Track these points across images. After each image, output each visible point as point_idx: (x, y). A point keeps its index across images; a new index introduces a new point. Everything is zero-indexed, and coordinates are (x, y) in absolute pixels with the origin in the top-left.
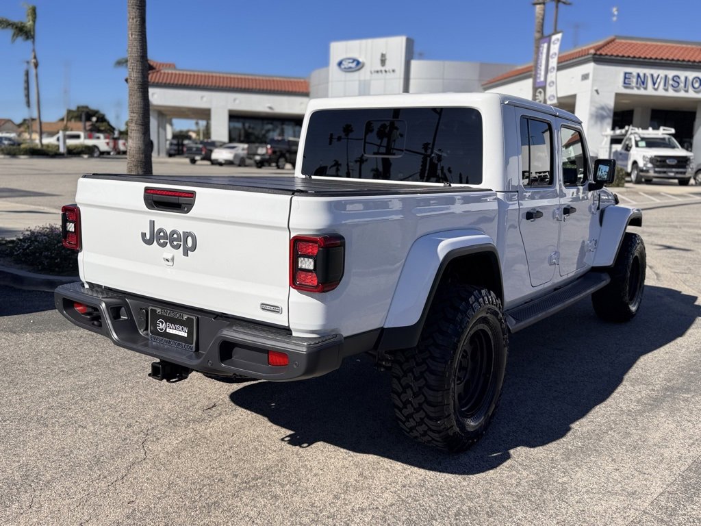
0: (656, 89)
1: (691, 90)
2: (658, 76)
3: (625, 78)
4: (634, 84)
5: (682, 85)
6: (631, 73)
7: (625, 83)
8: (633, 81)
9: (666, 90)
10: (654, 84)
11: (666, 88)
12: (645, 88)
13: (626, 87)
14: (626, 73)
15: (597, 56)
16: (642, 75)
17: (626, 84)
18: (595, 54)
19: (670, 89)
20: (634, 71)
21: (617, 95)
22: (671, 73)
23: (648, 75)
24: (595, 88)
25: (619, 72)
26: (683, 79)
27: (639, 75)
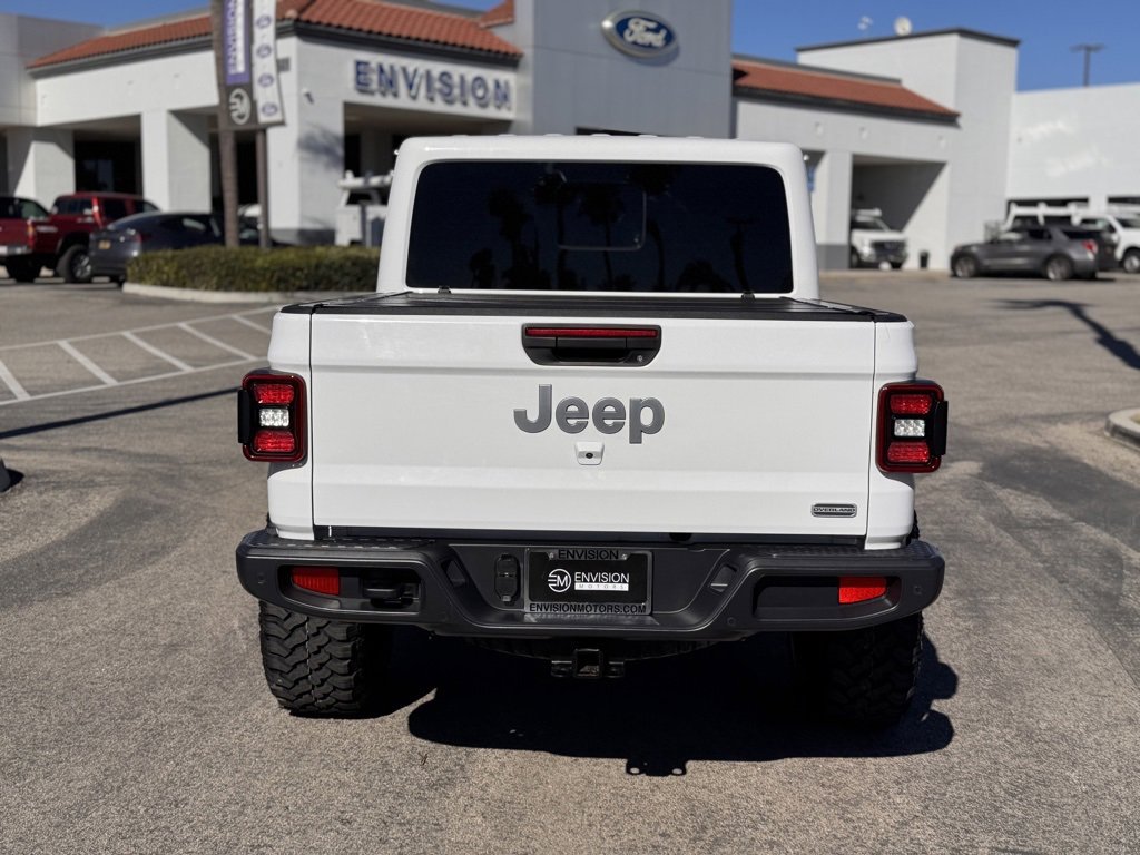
0: (414, 98)
1: (471, 101)
2: (416, 71)
3: (358, 73)
4: (374, 86)
5: (456, 91)
6: (366, 64)
7: (359, 83)
8: (371, 80)
9: (432, 99)
10: (410, 86)
11: (431, 95)
12: (396, 95)
13: (362, 91)
14: (359, 64)
15: (301, 25)
16: (386, 68)
17: (362, 86)
18: (297, 20)
19: (438, 98)
20: (374, 58)
21: (349, 107)
22: (437, 68)
23: (397, 68)
24: (305, 90)
25: (344, 60)
26: (456, 80)
27: (381, 70)
